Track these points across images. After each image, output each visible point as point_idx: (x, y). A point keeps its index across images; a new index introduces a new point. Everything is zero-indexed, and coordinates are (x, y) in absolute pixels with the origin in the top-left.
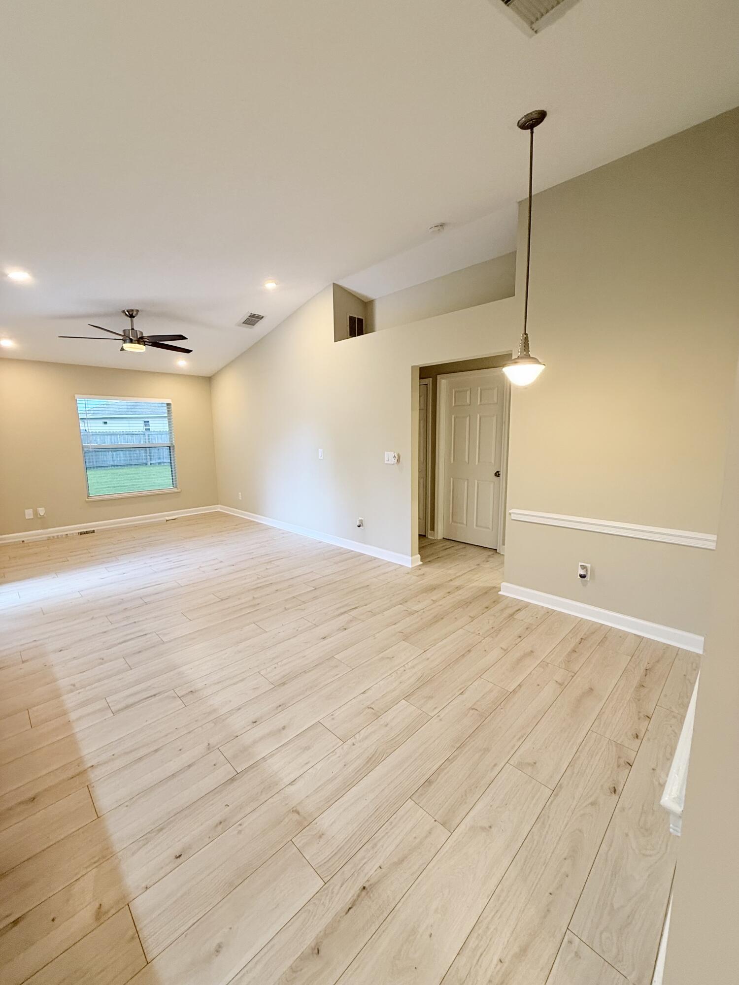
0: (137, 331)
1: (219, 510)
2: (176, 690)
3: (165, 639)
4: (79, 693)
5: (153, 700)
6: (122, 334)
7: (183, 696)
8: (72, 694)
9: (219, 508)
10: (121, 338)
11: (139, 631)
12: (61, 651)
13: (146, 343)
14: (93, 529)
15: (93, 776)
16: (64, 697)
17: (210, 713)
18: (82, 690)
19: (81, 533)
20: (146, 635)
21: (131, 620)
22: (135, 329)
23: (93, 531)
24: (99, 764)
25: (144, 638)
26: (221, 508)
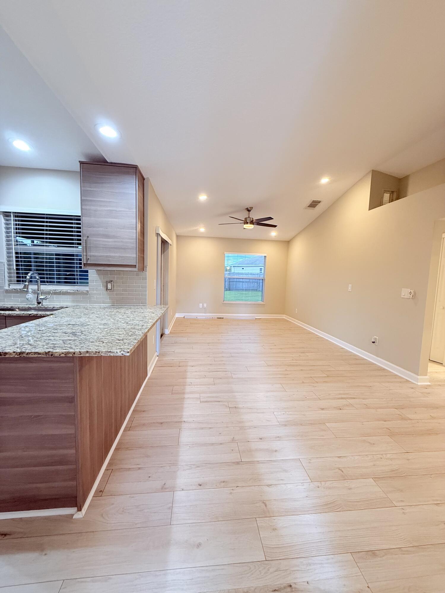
0: (250, 218)
1: (284, 318)
2: (229, 403)
3: (234, 376)
4: (192, 387)
5: (218, 403)
6: (244, 220)
7: (231, 407)
8: (189, 386)
9: (284, 317)
10: (243, 222)
11: (224, 369)
12: (192, 366)
13: (254, 224)
14: (223, 317)
15: (184, 425)
16: (186, 387)
17: (240, 422)
18: (194, 386)
19: (218, 318)
20: (226, 371)
21: (223, 363)
22: (250, 217)
23: (223, 318)
24: (187, 422)
25: (225, 373)
26: (285, 317)
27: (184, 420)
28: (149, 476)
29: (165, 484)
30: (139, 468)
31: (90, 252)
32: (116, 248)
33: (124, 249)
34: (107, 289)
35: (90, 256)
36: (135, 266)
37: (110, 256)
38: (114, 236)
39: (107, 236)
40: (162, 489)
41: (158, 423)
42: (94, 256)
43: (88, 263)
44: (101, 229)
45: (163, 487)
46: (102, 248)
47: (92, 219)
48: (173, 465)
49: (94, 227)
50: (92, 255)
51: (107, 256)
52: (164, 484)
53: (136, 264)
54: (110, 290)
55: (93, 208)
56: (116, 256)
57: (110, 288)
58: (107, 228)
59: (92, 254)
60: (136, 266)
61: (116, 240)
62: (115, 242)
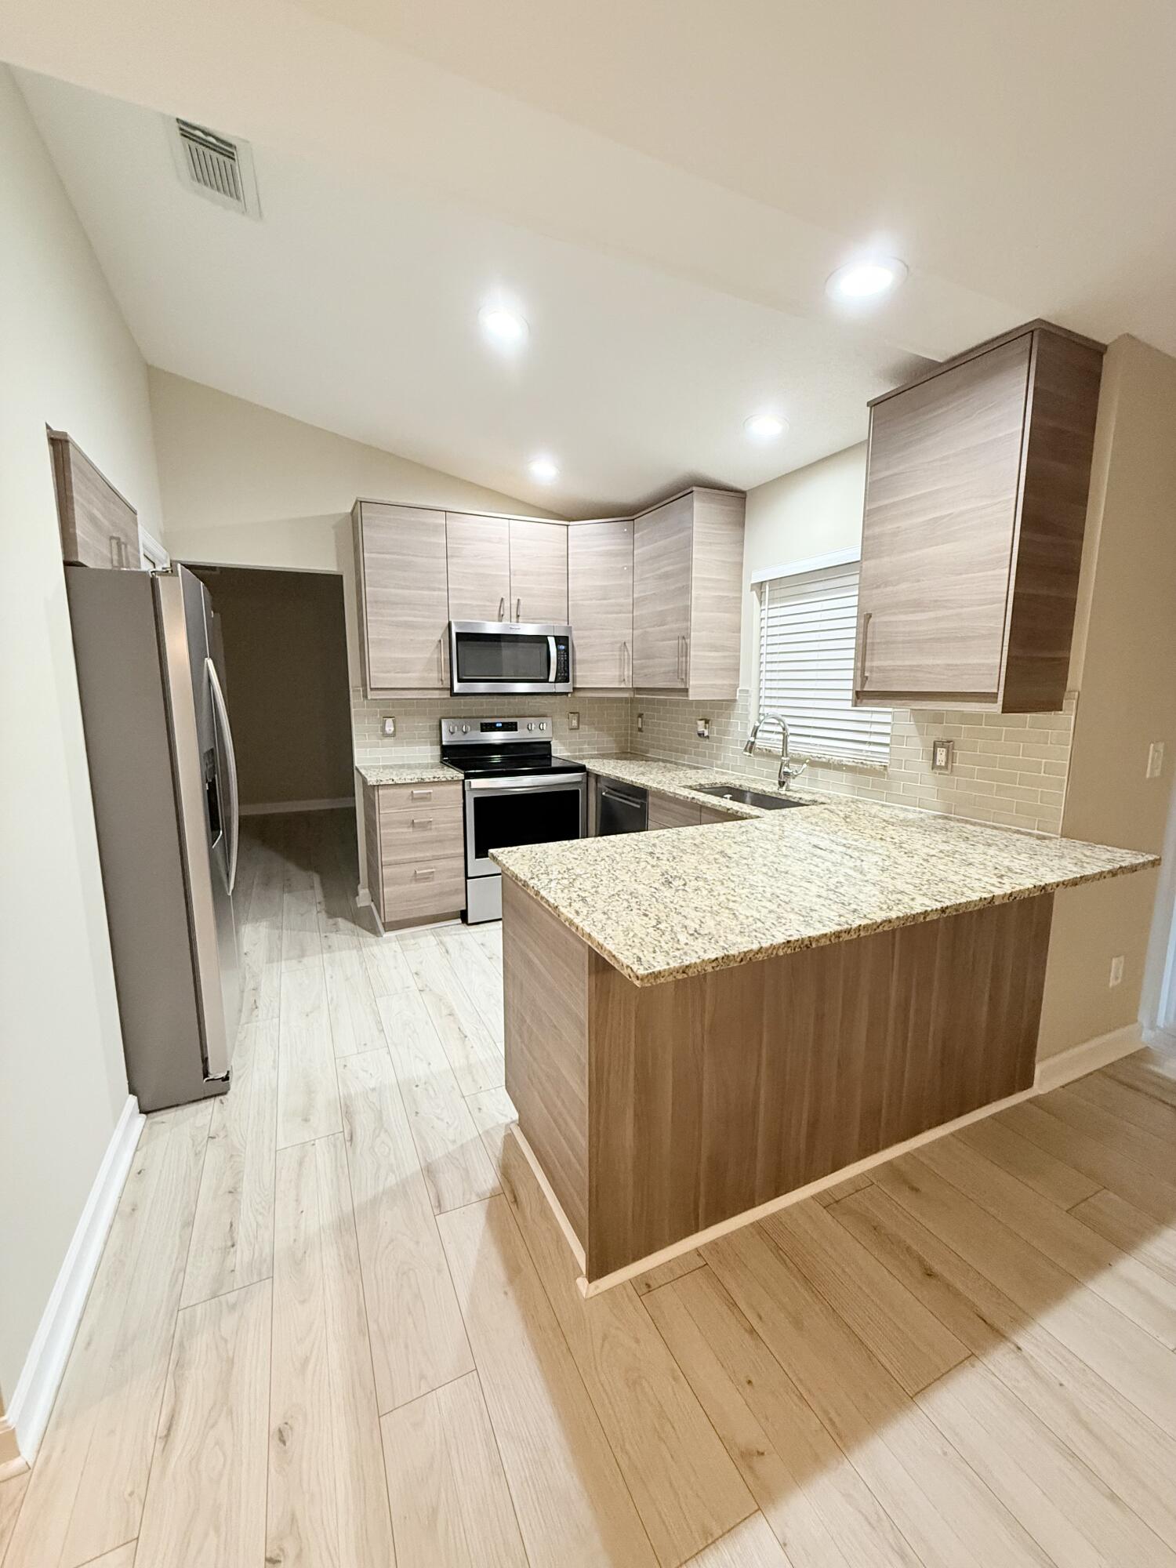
24: (1027, 1363)
27: (1021, 1345)
28: (754, 1381)
29: (763, 1454)
30: (752, 1331)
31: (872, 660)
32: (938, 640)
33: (963, 639)
34: (934, 766)
35: (871, 671)
36: (991, 697)
37: (918, 666)
38: (936, 601)
39: (918, 605)
40: (742, 1455)
41: (921, 1261)
42: (880, 669)
43: (865, 689)
44: (904, 586)
45: (751, 1455)
46: (900, 645)
47: (886, 559)
48: (835, 1437)
49: (886, 584)
50: (877, 667)
51: (912, 669)
52: (760, 1450)
53: (996, 691)
54: (940, 767)
55: (889, 527)
56: (938, 665)
57: (943, 764)
58: (919, 581)
59: (875, 664)
60: (997, 698)
61: (940, 613)
62: (938, 619)
